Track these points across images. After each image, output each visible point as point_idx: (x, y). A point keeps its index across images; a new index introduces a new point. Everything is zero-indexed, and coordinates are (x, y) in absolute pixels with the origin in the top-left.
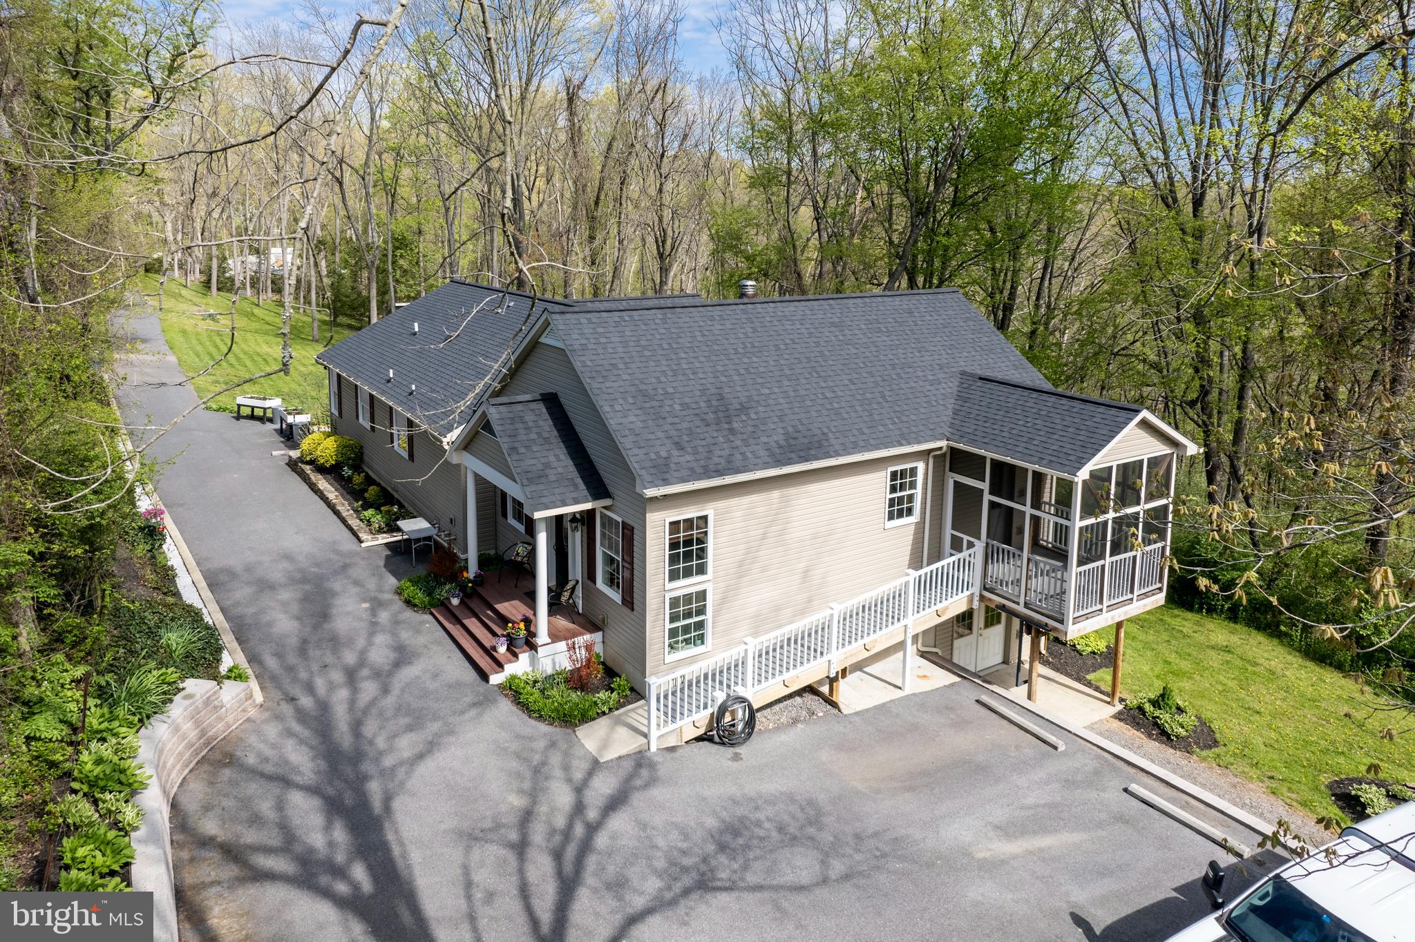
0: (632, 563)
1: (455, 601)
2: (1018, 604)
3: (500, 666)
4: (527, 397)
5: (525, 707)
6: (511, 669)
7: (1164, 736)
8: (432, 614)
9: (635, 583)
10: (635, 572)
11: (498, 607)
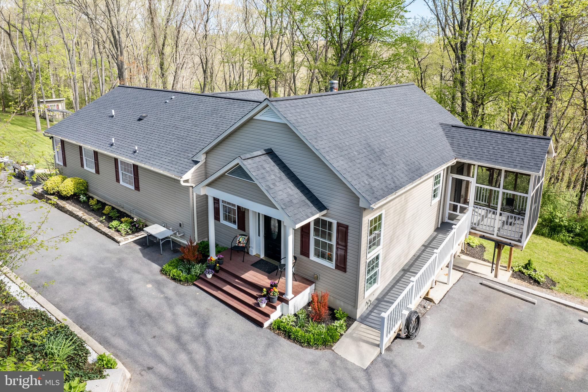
0: (346, 246)
1: (209, 276)
2: (493, 235)
3: (268, 316)
4: (259, 153)
5: (297, 340)
6: (275, 316)
7: (537, 282)
8: (195, 285)
9: (348, 257)
10: (349, 251)
11: (243, 276)
